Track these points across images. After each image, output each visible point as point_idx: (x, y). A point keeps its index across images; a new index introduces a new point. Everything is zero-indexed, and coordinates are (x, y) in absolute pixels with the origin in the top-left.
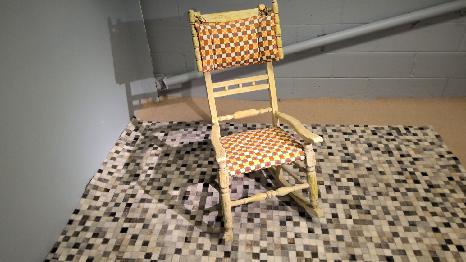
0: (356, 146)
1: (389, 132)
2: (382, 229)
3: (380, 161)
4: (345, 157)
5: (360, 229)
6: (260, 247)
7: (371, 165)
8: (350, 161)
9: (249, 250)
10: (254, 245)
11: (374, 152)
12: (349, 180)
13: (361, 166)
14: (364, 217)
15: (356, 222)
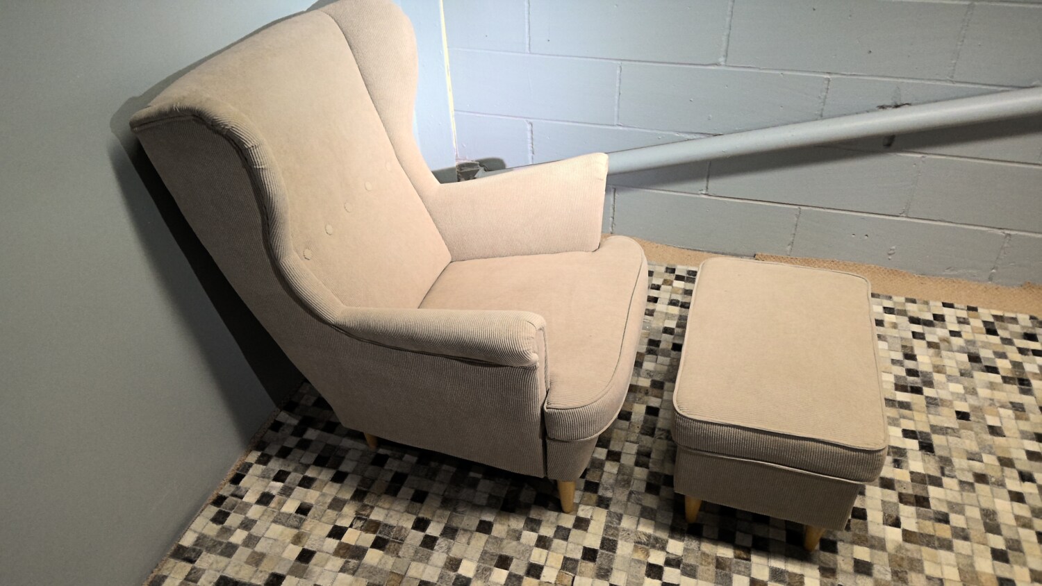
0: (939, 355)
1: (1030, 331)
2: (972, 565)
3: (995, 400)
4: (906, 379)
5: (916, 556)
6: (666, 553)
7: (972, 407)
8: (917, 390)
9: (640, 556)
10: (654, 547)
11: (981, 377)
12: (908, 434)
13: (942, 406)
14: (930, 527)
15: (908, 536)
